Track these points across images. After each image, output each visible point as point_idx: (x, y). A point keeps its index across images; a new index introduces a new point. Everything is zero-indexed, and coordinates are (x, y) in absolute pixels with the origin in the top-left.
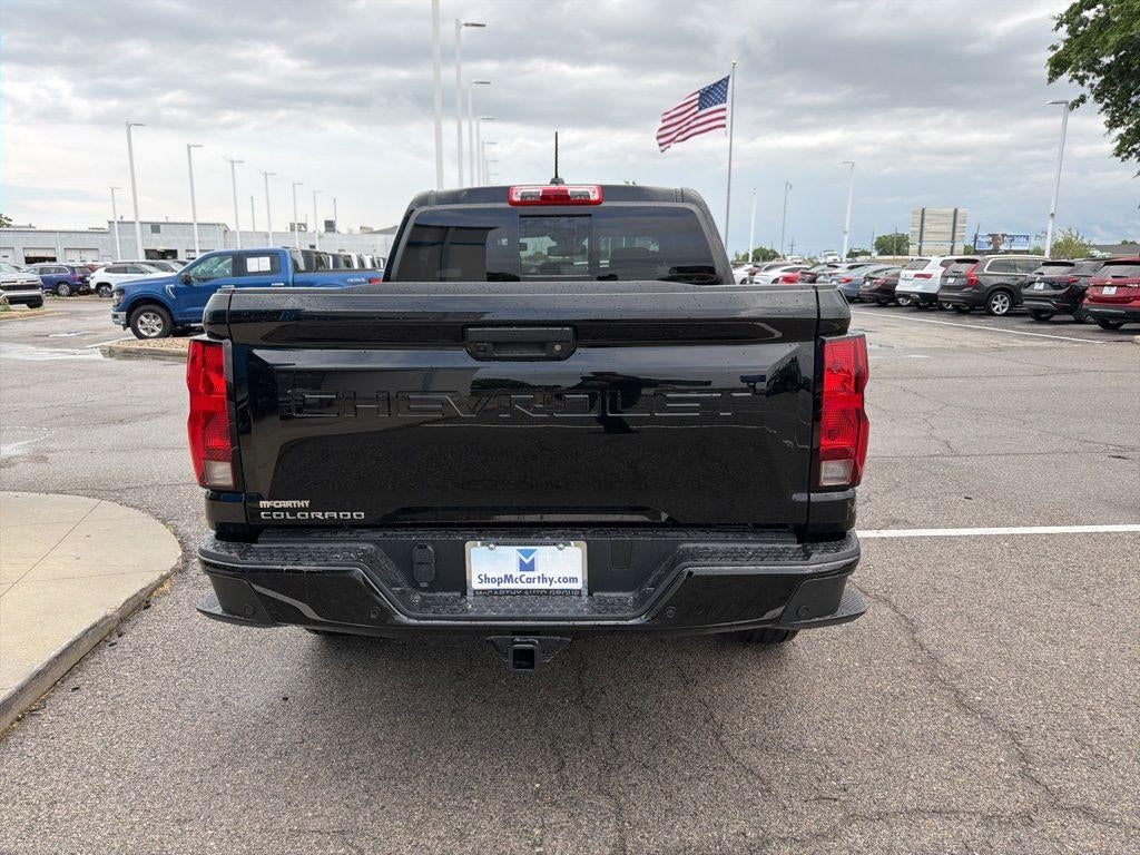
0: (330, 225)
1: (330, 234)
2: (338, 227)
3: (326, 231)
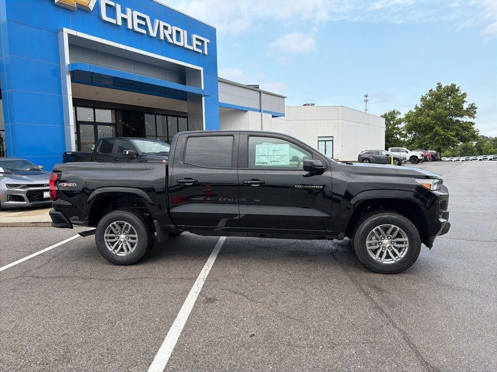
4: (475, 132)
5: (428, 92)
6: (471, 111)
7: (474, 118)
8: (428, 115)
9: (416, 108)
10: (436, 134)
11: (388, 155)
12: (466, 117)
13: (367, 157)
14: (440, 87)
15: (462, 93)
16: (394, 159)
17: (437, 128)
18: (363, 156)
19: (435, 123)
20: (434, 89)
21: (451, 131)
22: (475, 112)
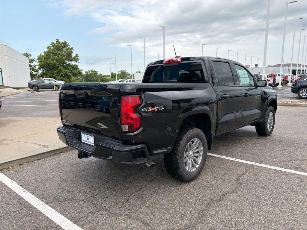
0: (256, 66)
1: (256, 68)
2: (259, 66)
3: (255, 67)
4: (80, 71)
5: (51, 44)
6: (76, 59)
7: (78, 63)
8: (54, 59)
9: (45, 53)
10: (60, 71)
11: (50, 83)
12: (74, 61)
13: (36, 84)
14: (58, 41)
15: (71, 48)
16: (55, 85)
17: (60, 67)
18: (32, 84)
19: (58, 65)
20: (55, 43)
21: (68, 70)
22: (78, 59)
